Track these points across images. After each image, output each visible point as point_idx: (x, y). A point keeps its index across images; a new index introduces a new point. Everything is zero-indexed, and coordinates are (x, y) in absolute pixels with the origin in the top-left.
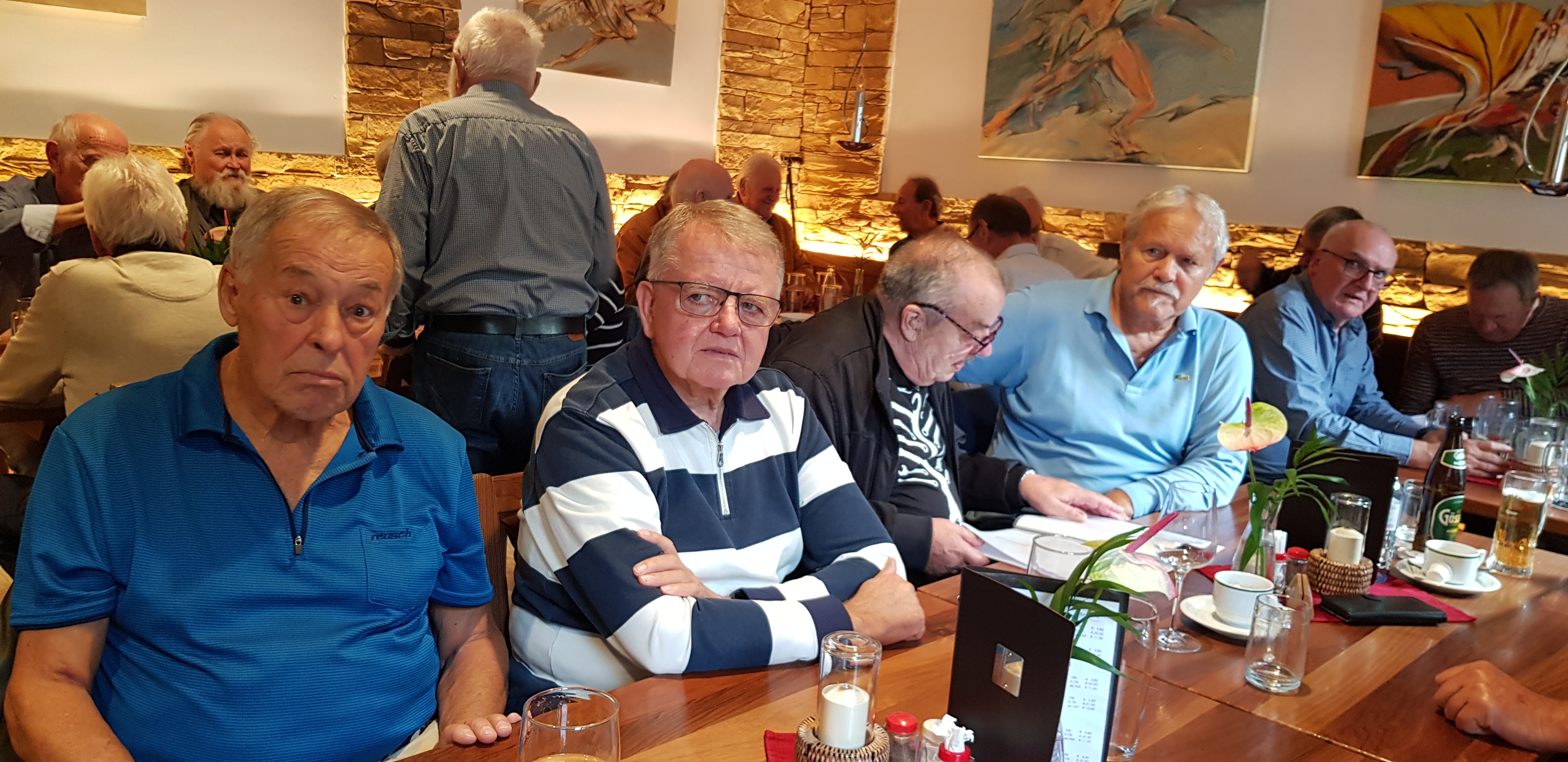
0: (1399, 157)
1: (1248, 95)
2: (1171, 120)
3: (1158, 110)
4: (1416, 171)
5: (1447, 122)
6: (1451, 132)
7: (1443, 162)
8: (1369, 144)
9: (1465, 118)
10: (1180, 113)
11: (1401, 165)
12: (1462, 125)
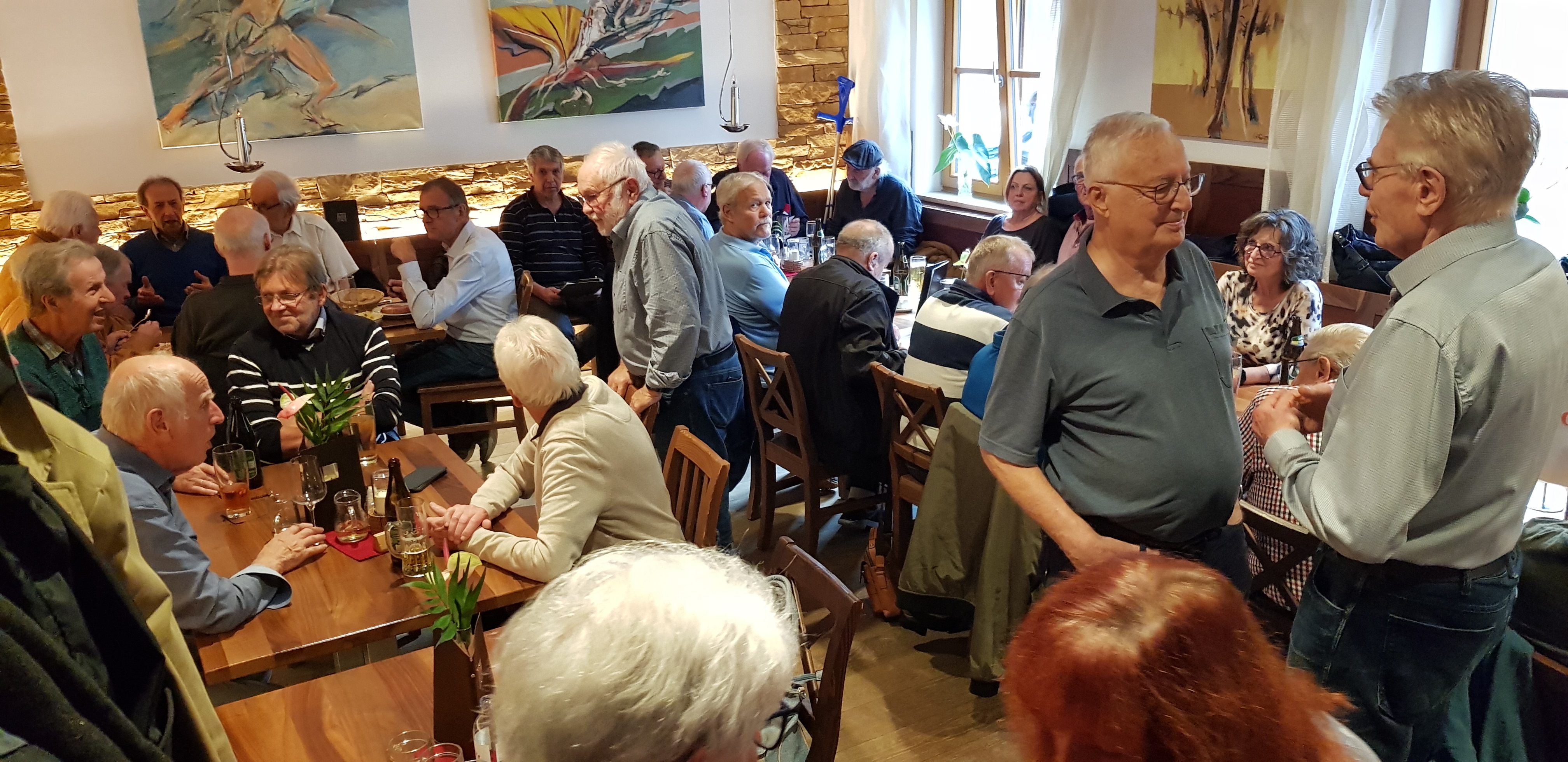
0: (524, 107)
1: (412, 72)
2: (355, 97)
3: (341, 90)
4: (538, 114)
5: (547, 82)
6: (550, 88)
7: (550, 107)
8: (503, 102)
9: (556, 78)
10: (361, 91)
11: (526, 112)
12: (555, 83)
